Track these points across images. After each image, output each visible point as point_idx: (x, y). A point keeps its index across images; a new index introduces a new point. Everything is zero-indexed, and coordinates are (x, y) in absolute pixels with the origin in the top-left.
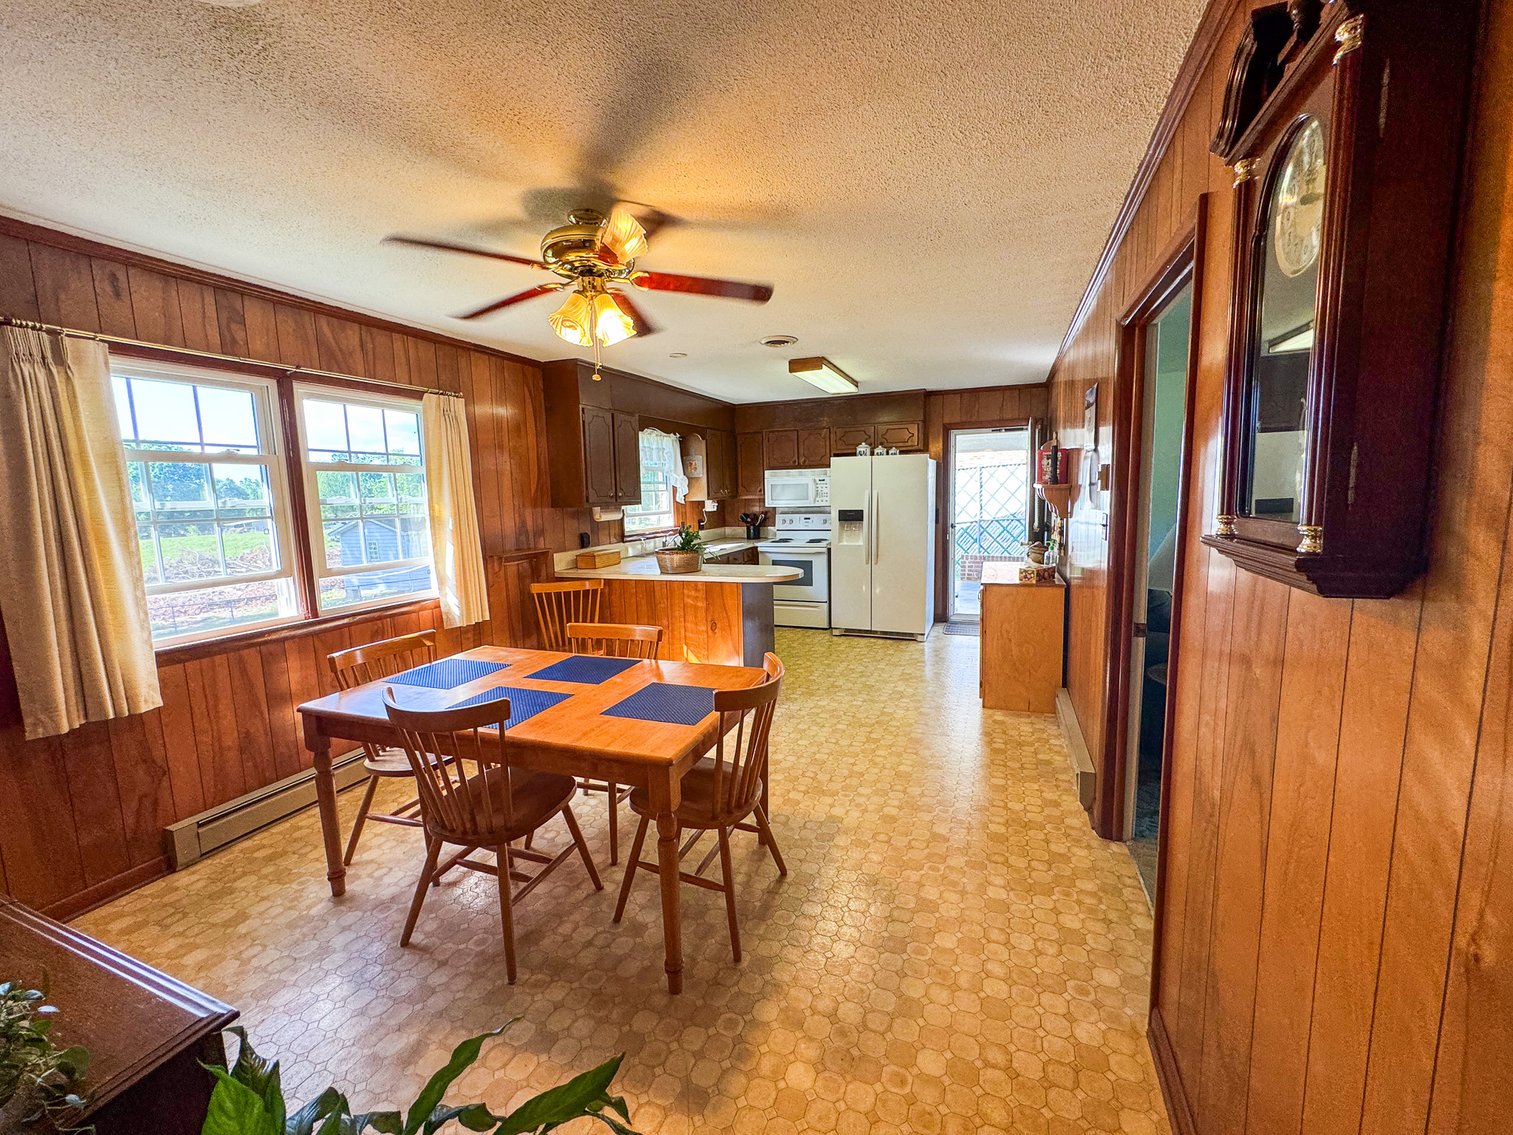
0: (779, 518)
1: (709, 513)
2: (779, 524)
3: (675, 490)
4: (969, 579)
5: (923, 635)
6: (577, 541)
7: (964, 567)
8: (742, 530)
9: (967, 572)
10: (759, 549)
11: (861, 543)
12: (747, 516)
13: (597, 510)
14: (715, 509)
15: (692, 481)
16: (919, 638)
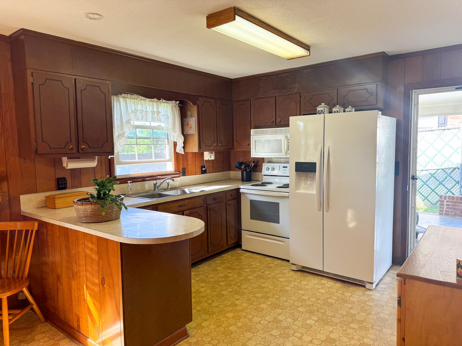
0: (265, 166)
1: (208, 161)
2: (264, 171)
3: (175, 144)
4: (446, 214)
5: (372, 283)
6: (53, 184)
7: (443, 205)
8: (238, 174)
9: (445, 209)
10: (241, 191)
11: (315, 192)
12: (241, 164)
13: (65, 159)
14: (213, 158)
15: (186, 137)
16: (368, 286)
